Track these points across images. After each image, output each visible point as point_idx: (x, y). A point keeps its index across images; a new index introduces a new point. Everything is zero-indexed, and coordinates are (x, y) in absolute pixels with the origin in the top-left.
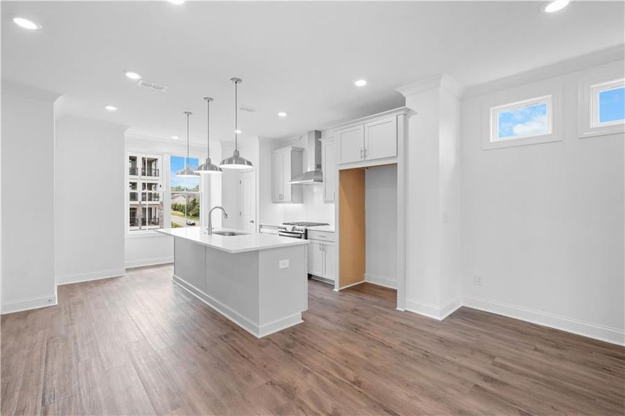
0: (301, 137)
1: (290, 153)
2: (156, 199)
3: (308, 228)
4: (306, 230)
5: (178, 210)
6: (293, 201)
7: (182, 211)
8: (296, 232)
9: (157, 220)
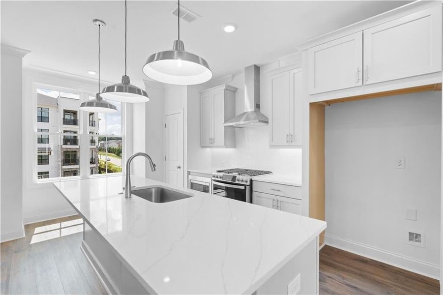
0: (234, 76)
1: (223, 92)
2: (93, 144)
3: (254, 178)
4: (251, 181)
5: (111, 152)
6: (226, 146)
7: (114, 153)
8: (237, 182)
9: (94, 160)
